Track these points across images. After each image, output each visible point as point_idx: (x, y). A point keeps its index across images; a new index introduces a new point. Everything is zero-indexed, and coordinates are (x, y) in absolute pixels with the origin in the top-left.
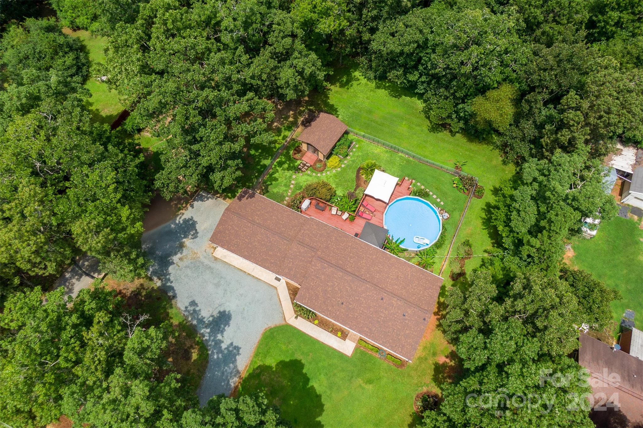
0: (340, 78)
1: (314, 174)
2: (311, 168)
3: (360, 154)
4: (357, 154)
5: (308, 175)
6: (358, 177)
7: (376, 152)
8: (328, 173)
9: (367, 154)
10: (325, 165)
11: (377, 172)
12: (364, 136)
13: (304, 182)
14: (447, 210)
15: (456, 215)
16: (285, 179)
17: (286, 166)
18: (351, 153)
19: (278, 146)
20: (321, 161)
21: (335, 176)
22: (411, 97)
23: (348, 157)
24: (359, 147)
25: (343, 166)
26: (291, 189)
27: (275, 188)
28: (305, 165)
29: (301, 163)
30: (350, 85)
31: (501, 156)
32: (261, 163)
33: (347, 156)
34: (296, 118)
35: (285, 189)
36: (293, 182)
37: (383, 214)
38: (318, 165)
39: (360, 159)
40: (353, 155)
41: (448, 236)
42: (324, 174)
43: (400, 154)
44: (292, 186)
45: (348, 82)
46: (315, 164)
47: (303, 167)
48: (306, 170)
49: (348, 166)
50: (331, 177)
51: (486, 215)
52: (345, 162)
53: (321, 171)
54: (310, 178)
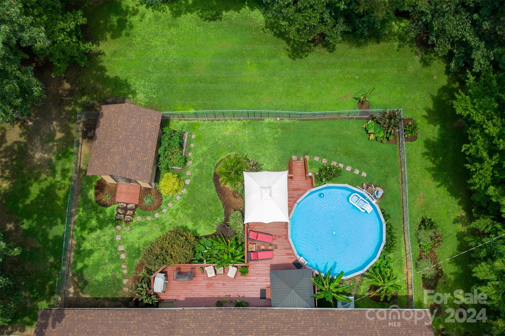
0: (106, 22)
1: (149, 218)
2: (138, 209)
3: (205, 149)
4: (199, 152)
5: (140, 224)
6: (220, 191)
7: (227, 133)
8: (170, 205)
9: (216, 143)
10: (159, 194)
11: (248, 176)
12: (196, 115)
13: (139, 239)
14: (375, 182)
15: (393, 183)
16: (107, 249)
17: (94, 222)
18: (190, 154)
19: (61, 194)
20: (147, 191)
21: (184, 205)
22: (238, 9)
23: (189, 163)
24: (199, 138)
25: (188, 182)
26: (123, 261)
27: (96, 273)
28: (125, 209)
29: (118, 208)
30: (128, 27)
31: (417, 54)
32: (51, 237)
33: (186, 161)
34: (66, 130)
35: (113, 266)
36: (121, 248)
37: (287, 238)
38: (147, 201)
39: (209, 158)
40: (195, 156)
41: (396, 224)
42: (165, 211)
43: (267, 120)
44: (123, 256)
45: (122, 24)
46: (141, 200)
47: (125, 214)
48: (133, 215)
49: (195, 179)
50: (177, 210)
51: (434, 162)
52: (188, 173)
53: (157, 207)
54: (145, 229)
